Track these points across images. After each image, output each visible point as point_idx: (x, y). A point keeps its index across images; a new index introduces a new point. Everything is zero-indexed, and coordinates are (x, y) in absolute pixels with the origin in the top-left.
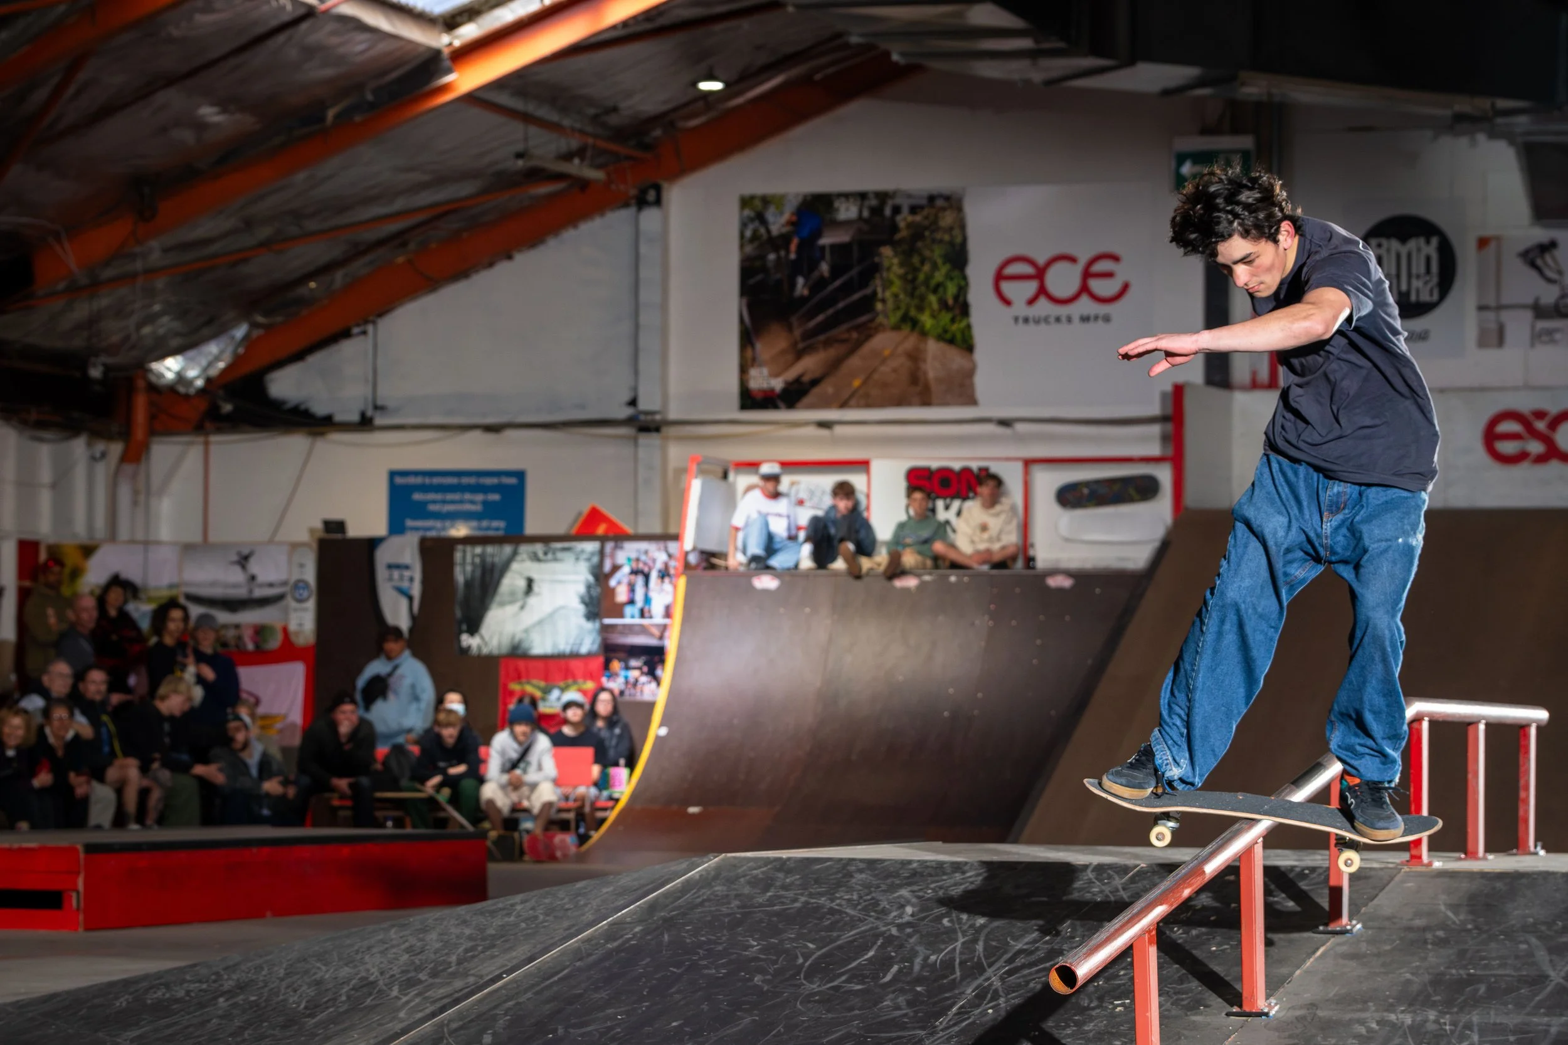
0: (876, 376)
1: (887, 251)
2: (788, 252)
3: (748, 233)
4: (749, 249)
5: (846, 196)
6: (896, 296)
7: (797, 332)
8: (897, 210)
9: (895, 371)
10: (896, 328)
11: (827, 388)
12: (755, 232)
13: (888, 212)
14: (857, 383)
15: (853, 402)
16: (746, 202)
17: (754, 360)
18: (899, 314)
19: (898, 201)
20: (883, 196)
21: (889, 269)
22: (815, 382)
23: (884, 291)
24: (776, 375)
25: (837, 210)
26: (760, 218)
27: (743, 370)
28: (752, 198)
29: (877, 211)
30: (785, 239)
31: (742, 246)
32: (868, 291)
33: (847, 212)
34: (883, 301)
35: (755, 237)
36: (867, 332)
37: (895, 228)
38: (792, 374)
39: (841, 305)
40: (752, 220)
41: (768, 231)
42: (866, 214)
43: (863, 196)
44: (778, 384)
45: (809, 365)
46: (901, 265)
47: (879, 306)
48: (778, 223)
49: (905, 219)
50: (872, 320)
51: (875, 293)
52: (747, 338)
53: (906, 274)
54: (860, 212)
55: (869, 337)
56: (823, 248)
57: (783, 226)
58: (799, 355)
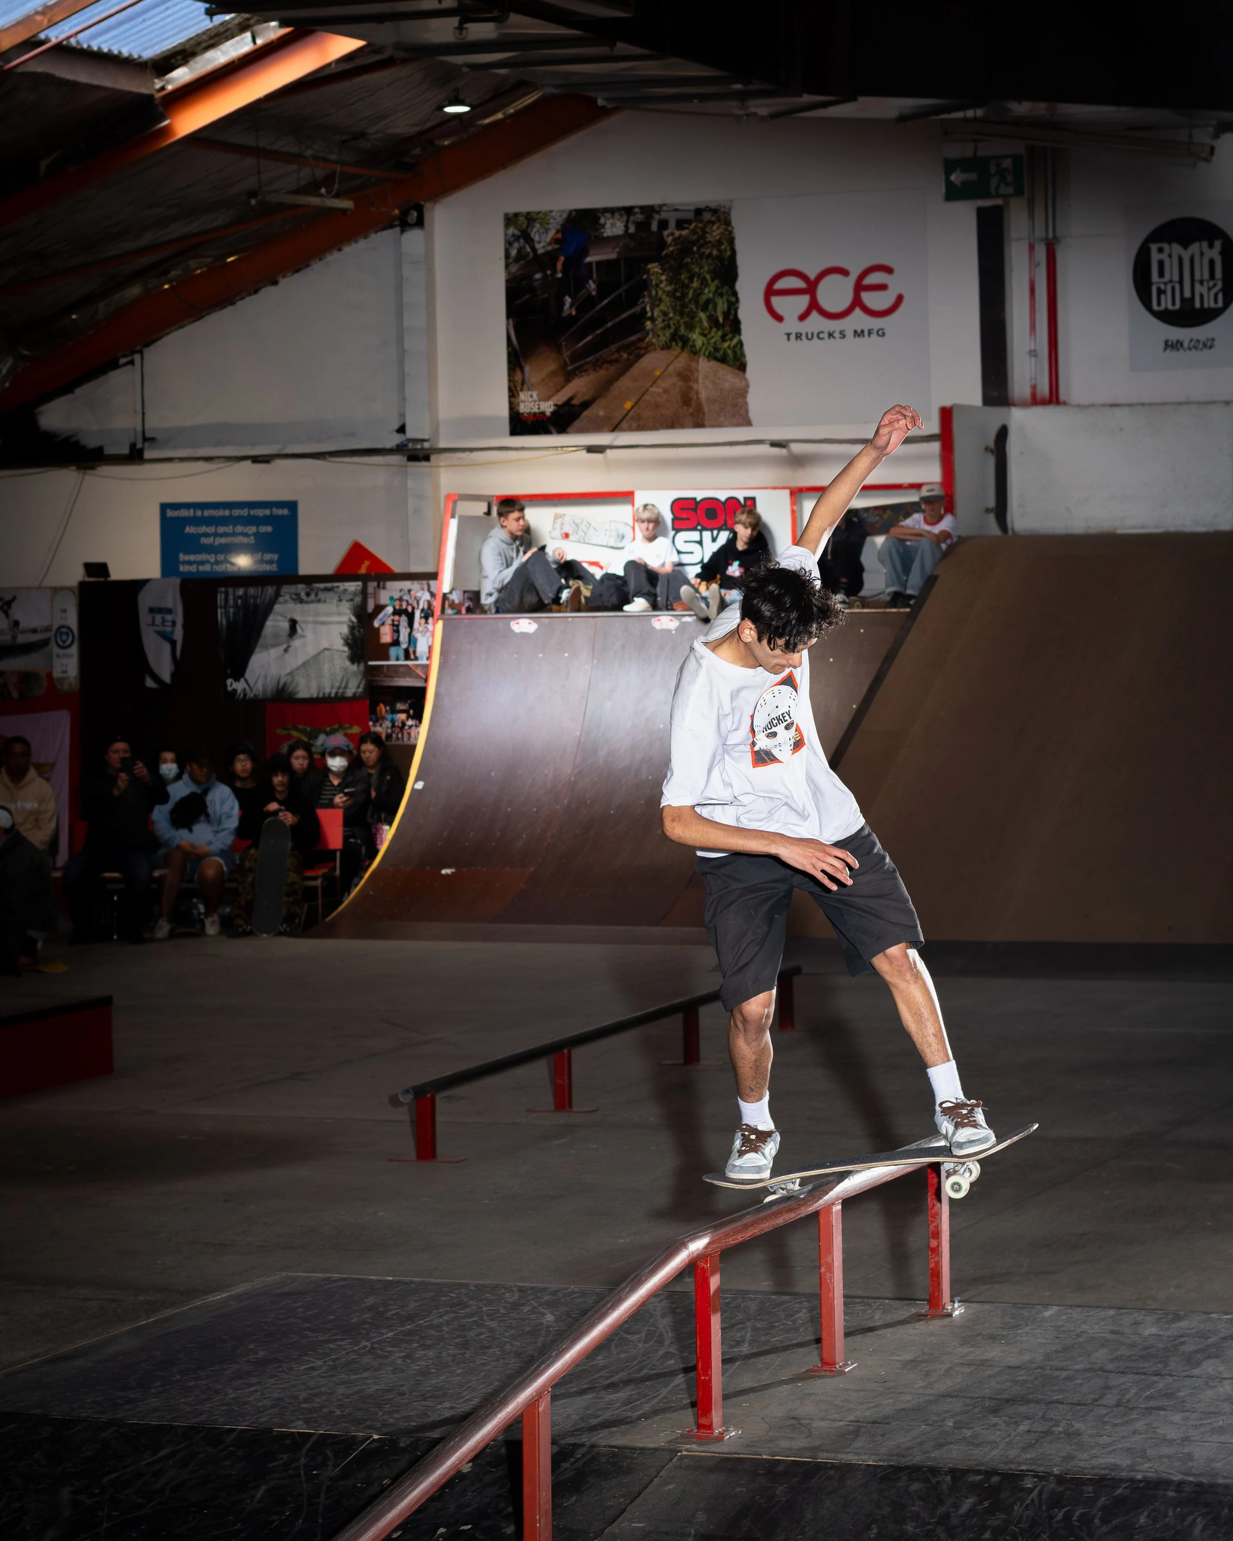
0: (647, 397)
1: (654, 267)
2: (554, 272)
3: (514, 252)
4: (514, 268)
5: (612, 211)
6: (665, 314)
7: (566, 354)
8: (664, 225)
9: (666, 391)
10: (667, 347)
11: (598, 410)
12: (520, 250)
13: (654, 227)
14: (628, 405)
15: (624, 424)
16: (510, 220)
17: (523, 382)
18: (668, 333)
19: (664, 215)
20: (649, 211)
21: (657, 285)
22: (586, 405)
23: (652, 310)
24: (547, 399)
25: (603, 226)
26: (525, 236)
27: (513, 394)
28: (516, 215)
29: (642, 226)
30: (550, 258)
31: (507, 266)
32: (637, 309)
33: (613, 227)
34: (652, 319)
35: (521, 255)
36: (637, 352)
37: (662, 244)
38: (561, 398)
39: (610, 324)
40: (517, 238)
41: (534, 249)
42: (632, 230)
43: (628, 211)
44: (548, 407)
45: (579, 387)
46: (670, 281)
47: (648, 324)
48: (543, 240)
49: (672, 234)
50: (642, 340)
51: (644, 311)
52: (515, 361)
53: (675, 290)
54: (626, 227)
55: (639, 357)
56: (590, 264)
57: (550, 244)
58: (569, 377)
